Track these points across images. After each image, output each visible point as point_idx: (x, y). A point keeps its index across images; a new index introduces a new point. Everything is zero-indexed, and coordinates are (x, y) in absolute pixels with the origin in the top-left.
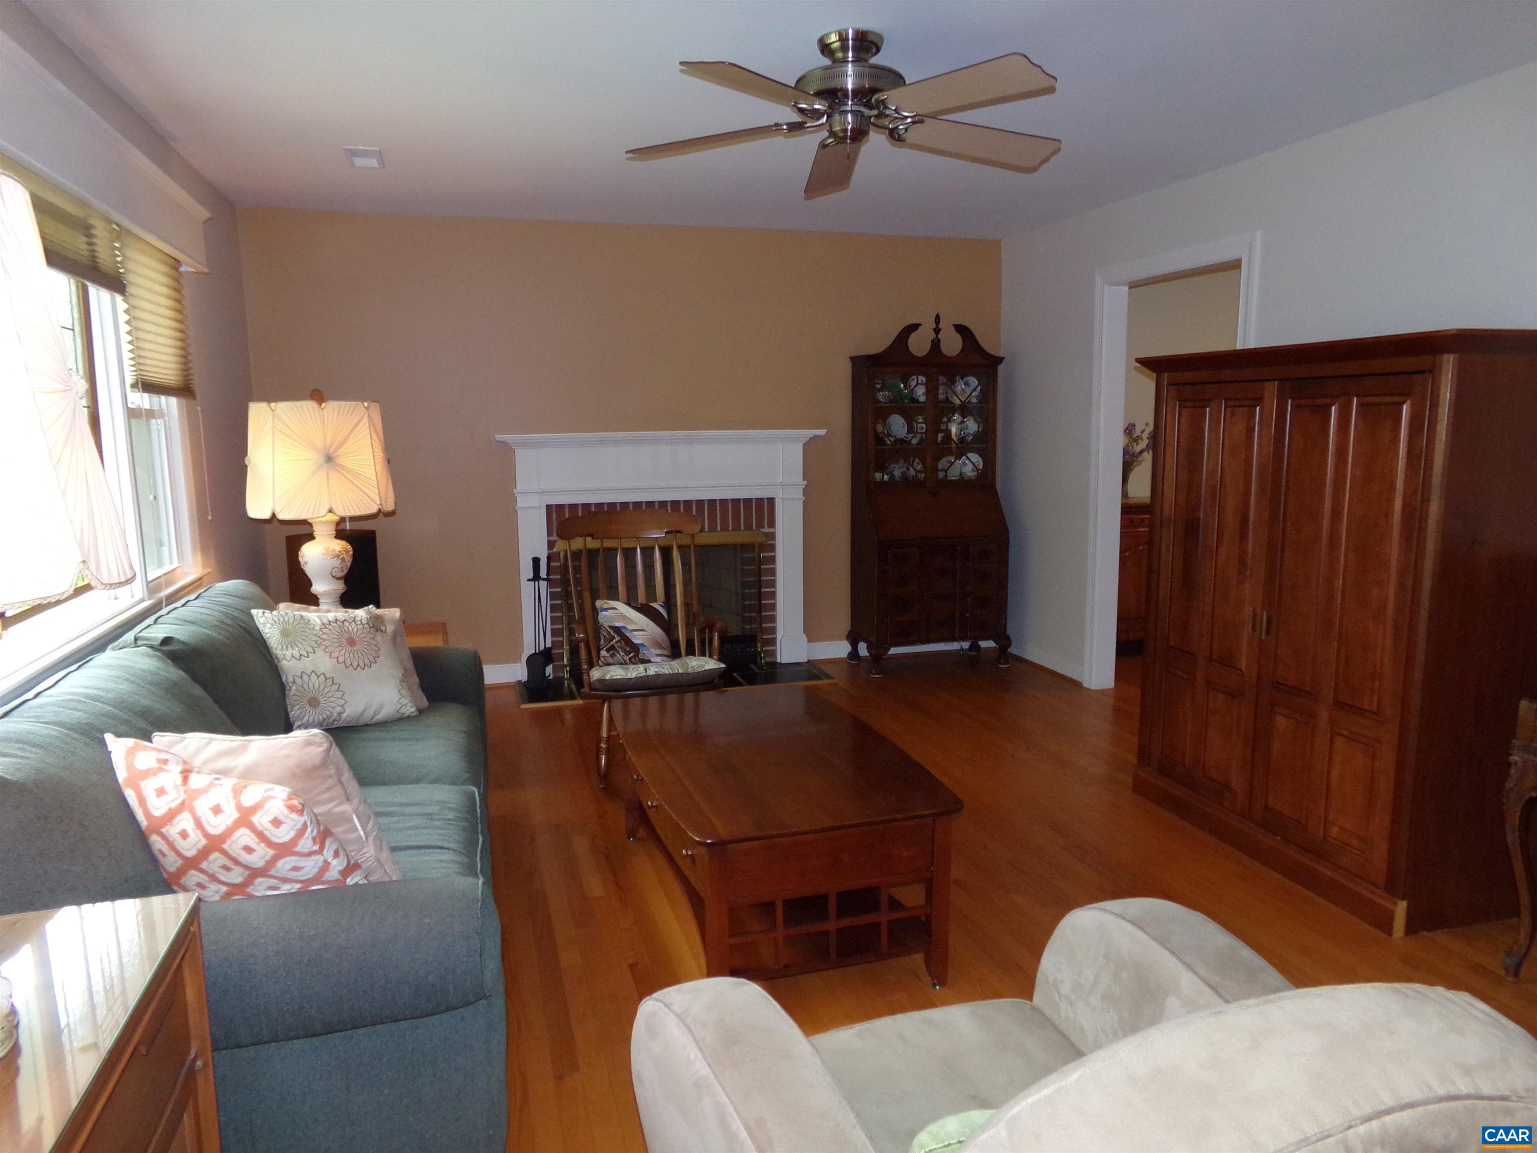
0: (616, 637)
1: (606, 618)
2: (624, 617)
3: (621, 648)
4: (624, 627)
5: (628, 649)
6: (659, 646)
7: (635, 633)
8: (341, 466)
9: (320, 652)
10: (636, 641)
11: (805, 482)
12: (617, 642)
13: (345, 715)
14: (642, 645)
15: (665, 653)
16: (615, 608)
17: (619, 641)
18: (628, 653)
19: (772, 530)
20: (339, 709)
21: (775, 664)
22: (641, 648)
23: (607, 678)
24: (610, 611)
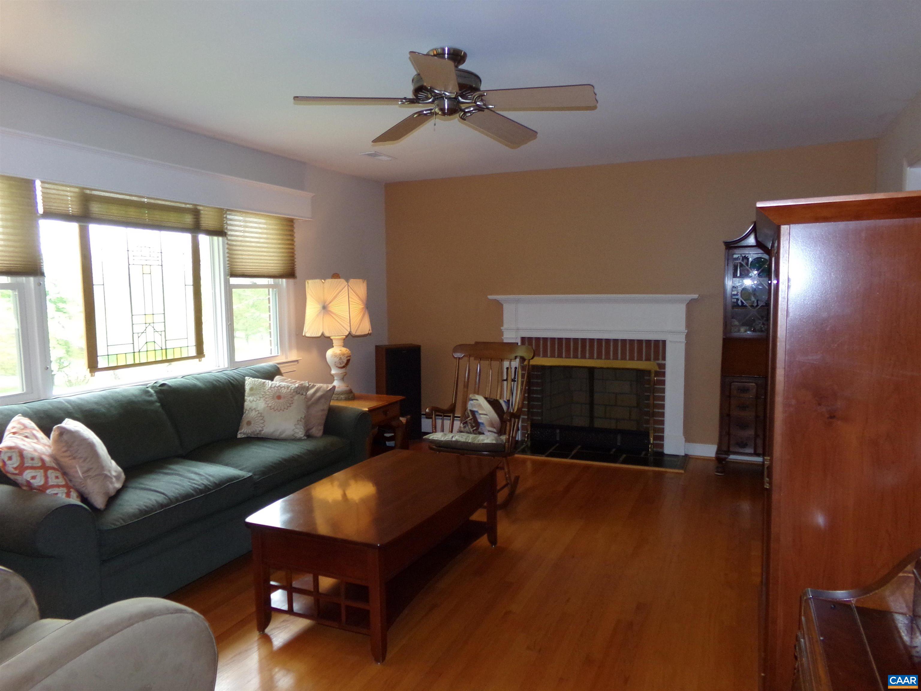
0: (471, 416)
1: (471, 406)
2: (480, 406)
3: (470, 423)
4: (477, 412)
5: (474, 425)
6: (492, 425)
7: (482, 416)
8: (330, 311)
9: (262, 400)
10: (480, 421)
11: (686, 331)
12: (470, 420)
13: (263, 432)
14: (483, 424)
15: (495, 430)
16: (477, 400)
17: (471, 419)
18: (472, 427)
19: (663, 362)
20: (260, 429)
21: (662, 454)
22: (481, 425)
23: (430, 438)
24: (474, 401)
